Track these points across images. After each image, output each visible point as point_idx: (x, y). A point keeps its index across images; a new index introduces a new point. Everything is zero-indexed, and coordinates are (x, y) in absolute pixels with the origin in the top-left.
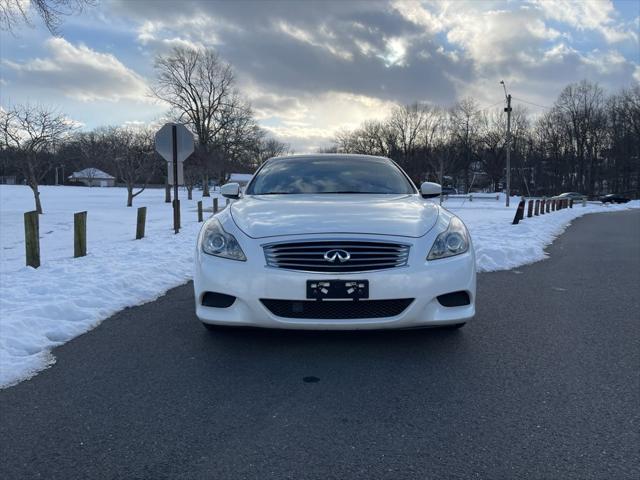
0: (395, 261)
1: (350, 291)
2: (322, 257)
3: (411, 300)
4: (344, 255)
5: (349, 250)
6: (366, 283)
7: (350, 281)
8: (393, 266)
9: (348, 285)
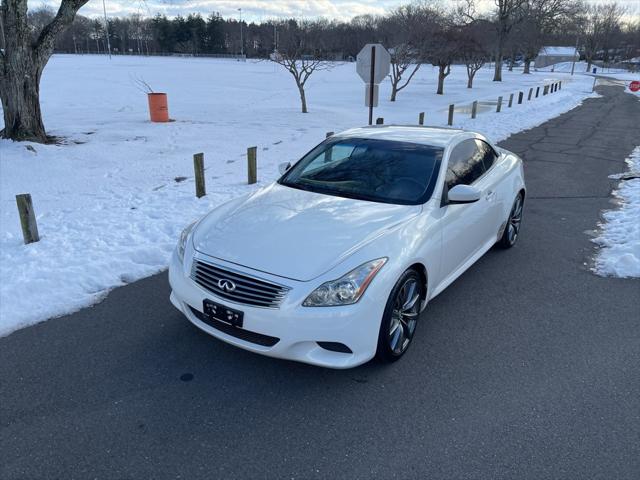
0: (274, 297)
1: (230, 318)
2: (217, 281)
3: (277, 340)
4: (231, 286)
5: (235, 282)
6: (241, 314)
7: (231, 310)
8: (268, 305)
9: (229, 312)
